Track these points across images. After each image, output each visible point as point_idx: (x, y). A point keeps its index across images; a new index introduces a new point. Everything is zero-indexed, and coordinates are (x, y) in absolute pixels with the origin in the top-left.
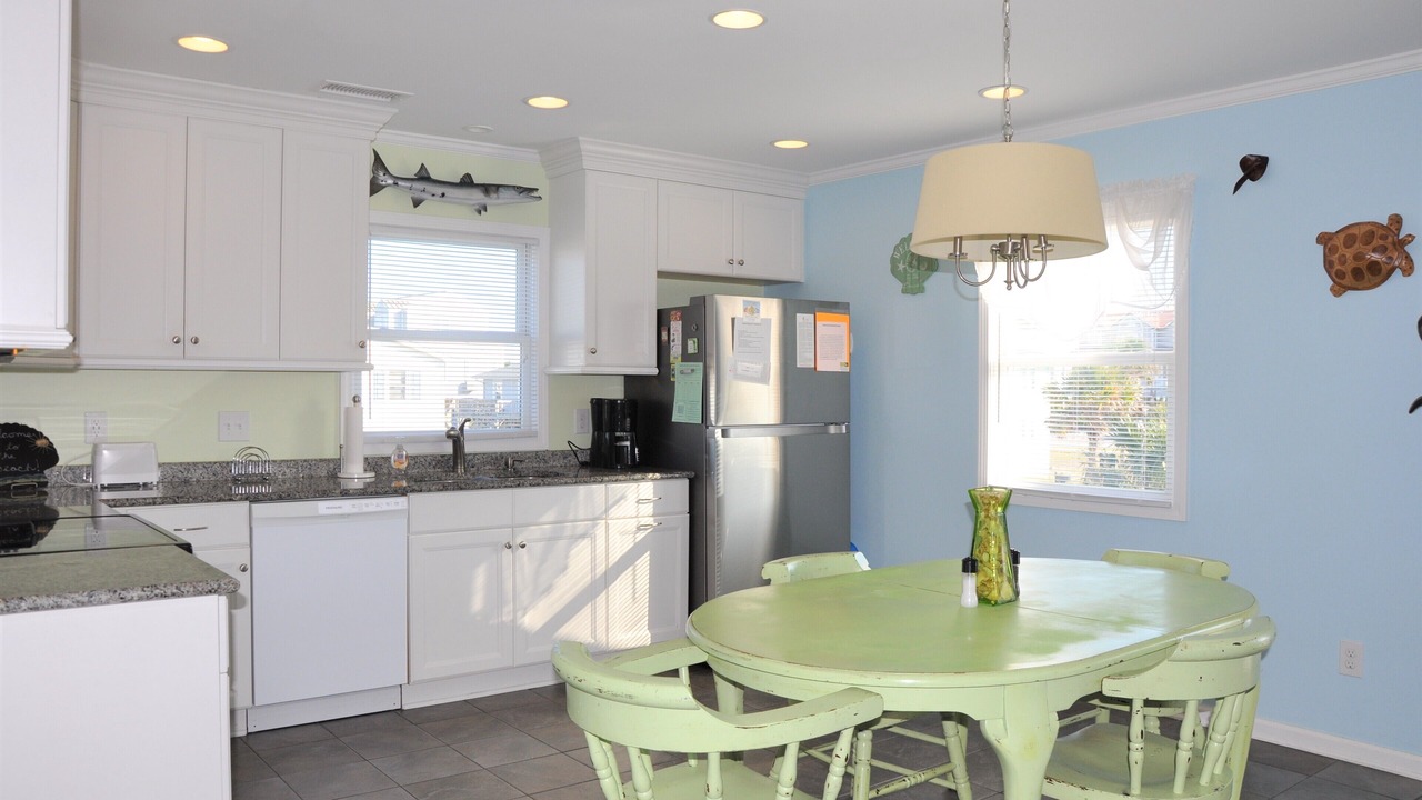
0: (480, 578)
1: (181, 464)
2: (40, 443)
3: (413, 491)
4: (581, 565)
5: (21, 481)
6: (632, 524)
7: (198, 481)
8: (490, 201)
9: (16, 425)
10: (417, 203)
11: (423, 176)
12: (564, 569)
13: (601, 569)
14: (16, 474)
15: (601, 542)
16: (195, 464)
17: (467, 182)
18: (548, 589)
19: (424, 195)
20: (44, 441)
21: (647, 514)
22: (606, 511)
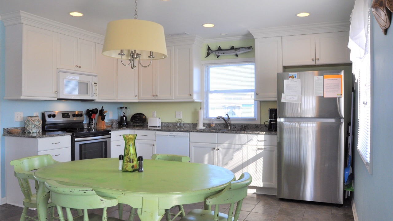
0: (206, 157)
1: (167, 123)
2: (144, 117)
3: (191, 132)
4: (238, 158)
5: (138, 124)
6: (255, 148)
7: (171, 127)
8: (238, 52)
9: (141, 113)
10: (218, 57)
11: (220, 49)
12: (232, 159)
13: (245, 160)
14: (137, 123)
15: (245, 151)
16: (170, 123)
17: (232, 48)
18: (227, 164)
19: (219, 54)
20: (145, 117)
21: (262, 145)
22: (247, 142)
